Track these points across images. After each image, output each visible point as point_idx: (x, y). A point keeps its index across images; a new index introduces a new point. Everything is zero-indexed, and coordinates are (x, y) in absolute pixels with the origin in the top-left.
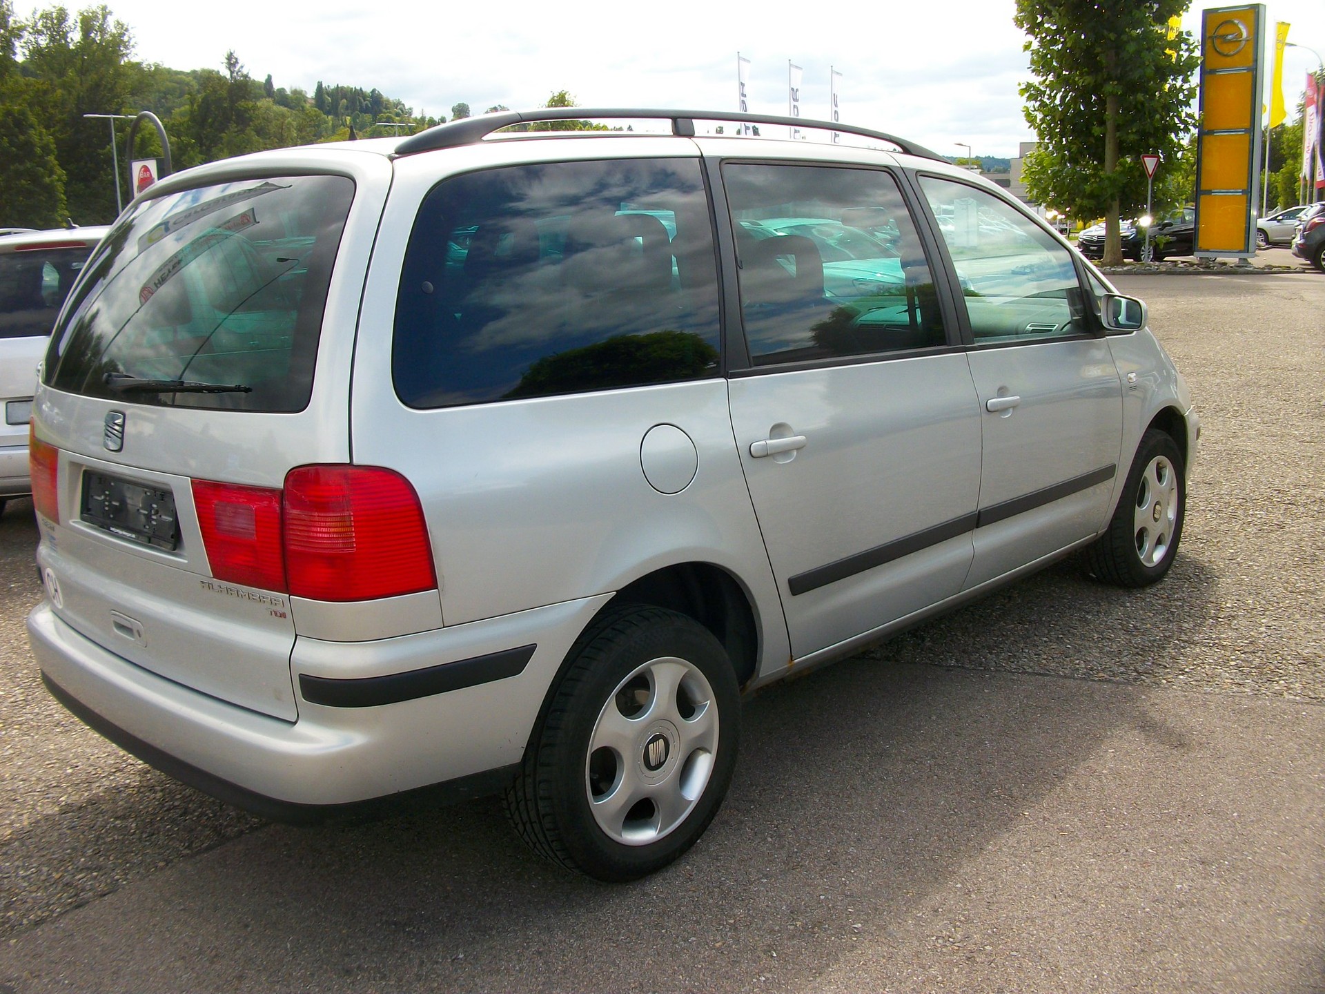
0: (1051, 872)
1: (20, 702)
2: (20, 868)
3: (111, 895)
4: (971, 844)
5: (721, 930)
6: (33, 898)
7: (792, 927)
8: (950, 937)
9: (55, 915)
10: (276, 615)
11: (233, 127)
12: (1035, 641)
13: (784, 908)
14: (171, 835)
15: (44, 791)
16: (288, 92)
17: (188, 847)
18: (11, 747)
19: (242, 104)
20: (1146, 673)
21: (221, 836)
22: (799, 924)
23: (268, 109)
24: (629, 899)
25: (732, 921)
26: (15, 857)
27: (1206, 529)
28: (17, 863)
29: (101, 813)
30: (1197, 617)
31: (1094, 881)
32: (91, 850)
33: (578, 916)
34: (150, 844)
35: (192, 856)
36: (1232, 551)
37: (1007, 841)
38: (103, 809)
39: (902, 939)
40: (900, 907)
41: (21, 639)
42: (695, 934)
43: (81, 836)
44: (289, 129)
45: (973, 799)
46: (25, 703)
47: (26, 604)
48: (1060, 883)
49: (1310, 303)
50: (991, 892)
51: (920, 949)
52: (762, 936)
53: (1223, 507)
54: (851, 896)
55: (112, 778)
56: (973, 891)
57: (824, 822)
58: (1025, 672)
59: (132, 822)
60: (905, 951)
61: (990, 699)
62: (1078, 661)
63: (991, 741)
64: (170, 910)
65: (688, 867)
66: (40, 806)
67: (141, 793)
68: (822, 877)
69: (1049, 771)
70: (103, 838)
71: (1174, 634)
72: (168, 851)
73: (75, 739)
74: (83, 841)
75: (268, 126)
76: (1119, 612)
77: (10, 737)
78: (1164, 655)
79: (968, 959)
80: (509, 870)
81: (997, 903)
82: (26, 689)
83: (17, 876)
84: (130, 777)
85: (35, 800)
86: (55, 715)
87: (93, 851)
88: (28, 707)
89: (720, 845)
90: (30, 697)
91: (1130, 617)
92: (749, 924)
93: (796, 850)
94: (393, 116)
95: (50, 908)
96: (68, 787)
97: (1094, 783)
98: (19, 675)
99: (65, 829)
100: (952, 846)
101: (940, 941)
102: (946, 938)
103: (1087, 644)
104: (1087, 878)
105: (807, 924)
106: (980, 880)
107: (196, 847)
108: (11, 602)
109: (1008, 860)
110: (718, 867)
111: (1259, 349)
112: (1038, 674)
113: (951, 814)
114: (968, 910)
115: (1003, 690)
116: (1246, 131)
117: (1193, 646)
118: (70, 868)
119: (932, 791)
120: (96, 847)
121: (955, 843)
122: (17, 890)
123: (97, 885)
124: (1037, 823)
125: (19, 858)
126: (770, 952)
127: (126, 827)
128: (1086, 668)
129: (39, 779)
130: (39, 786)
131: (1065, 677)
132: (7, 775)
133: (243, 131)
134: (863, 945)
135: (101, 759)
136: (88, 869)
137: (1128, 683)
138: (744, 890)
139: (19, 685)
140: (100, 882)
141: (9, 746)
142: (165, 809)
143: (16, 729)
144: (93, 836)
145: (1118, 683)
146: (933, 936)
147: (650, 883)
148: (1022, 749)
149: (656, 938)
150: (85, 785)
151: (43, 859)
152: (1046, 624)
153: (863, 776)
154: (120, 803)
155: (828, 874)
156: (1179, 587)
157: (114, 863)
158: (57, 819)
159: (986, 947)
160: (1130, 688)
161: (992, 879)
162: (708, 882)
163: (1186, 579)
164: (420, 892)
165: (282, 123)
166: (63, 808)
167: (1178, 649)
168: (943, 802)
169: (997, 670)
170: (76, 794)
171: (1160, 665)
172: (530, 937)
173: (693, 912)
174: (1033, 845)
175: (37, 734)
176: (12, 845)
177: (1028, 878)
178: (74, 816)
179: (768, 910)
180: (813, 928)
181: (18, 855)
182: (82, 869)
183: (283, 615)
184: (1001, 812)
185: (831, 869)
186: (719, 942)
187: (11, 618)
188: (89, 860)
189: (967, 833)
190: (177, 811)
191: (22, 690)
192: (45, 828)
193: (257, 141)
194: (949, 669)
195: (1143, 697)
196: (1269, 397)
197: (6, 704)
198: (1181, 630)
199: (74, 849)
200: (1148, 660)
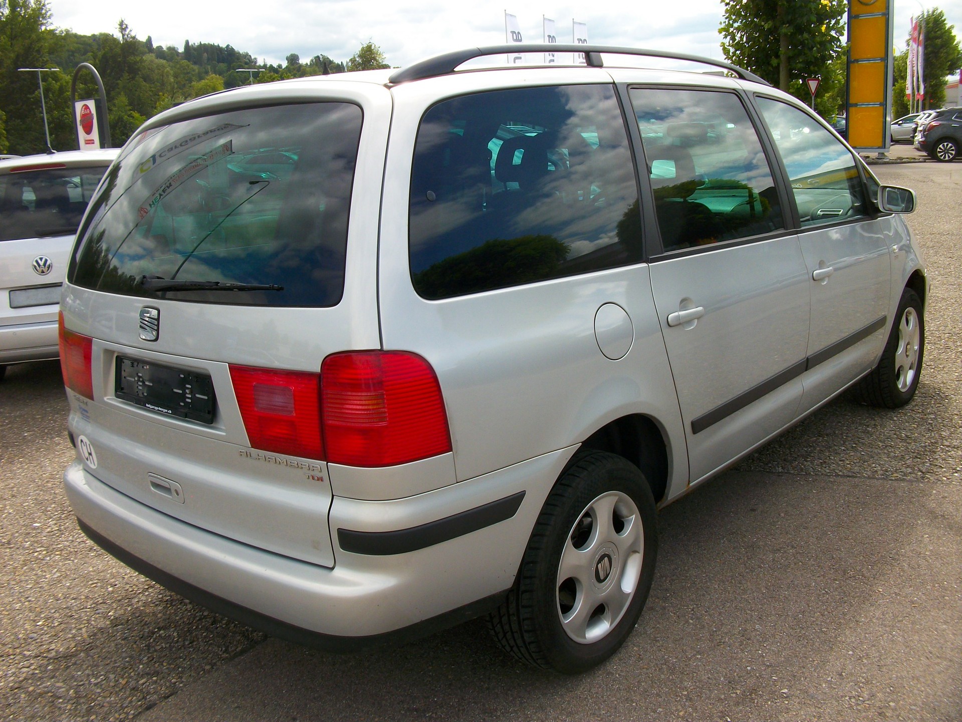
0: (916, 637)
1: (56, 532)
2: (91, 677)
3: (173, 696)
4: (847, 617)
5: (680, 700)
6: (108, 702)
7: (734, 695)
8: (859, 697)
9: (131, 717)
10: (313, 478)
11: (126, 75)
12: (836, 450)
13: (722, 679)
14: (208, 641)
15: (94, 607)
16: (165, 49)
17: (226, 651)
18: (57, 571)
19: (132, 58)
20: (929, 473)
21: (250, 641)
22: (738, 692)
23: (152, 61)
24: (598, 679)
25: (686, 693)
26: (84, 667)
27: (931, 357)
28: (87, 672)
29: (145, 624)
30: (949, 426)
31: (952, 644)
32: (146, 658)
33: (562, 695)
34: (194, 650)
35: (232, 659)
36: (956, 374)
37: (874, 614)
38: (147, 621)
39: (823, 700)
40: (812, 673)
41: (43, 479)
42: (660, 705)
43: (135, 646)
44: (167, 76)
45: (836, 580)
46: (60, 533)
47: (40, 449)
48: (927, 646)
49: (940, 184)
50: (877, 657)
51: (840, 708)
52: (714, 704)
53: (937, 340)
54: (771, 666)
55: (147, 593)
56: (863, 656)
57: (728, 605)
58: (837, 475)
59: (174, 631)
60: (829, 710)
61: (819, 498)
62: (874, 465)
63: (832, 532)
64: (226, 709)
65: (635, 648)
66: (93, 620)
67: (174, 605)
68: (742, 650)
69: (885, 554)
70: (153, 647)
71: (938, 440)
72: (210, 656)
73: (108, 561)
74: (137, 650)
75: (152, 74)
76: (890, 425)
77: (54, 562)
78: (936, 457)
79: (880, 714)
80: (493, 659)
81: (885, 665)
82: (58, 520)
83: (90, 683)
84: (161, 592)
85: (88, 616)
86: (87, 542)
87: (148, 659)
88: (63, 536)
89: (653, 628)
90: (62, 527)
91: (900, 428)
92: (699, 694)
93: (714, 629)
94: (243, 65)
95: (125, 711)
96: (112, 603)
97: (922, 562)
98: (49, 509)
99: (120, 640)
100: (833, 620)
101: (853, 700)
102: (857, 697)
103: (876, 451)
104: (946, 641)
105: (745, 692)
106: (865, 647)
107: (233, 651)
108: (28, 448)
109: (880, 629)
110: (659, 646)
111: (917, 220)
112: (848, 477)
113: (824, 594)
114: (864, 673)
115: (827, 490)
116: (882, 59)
117: (955, 450)
118: (132, 674)
119: (802, 575)
120: (150, 655)
121: (835, 617)
122: (93, 696)
123: (159, 688)
124: (892, 597)
125: (88, 667)
126: (724, 717)
127: (170, 636)
128: (881, 470)
129: (87, 597)
130: (89, 604)
131: (869, 478)
132: (60, 595)
133: (133, 78)
134: (795, 707)
135: (133, 578)
136: (148, 674)
137: (917, 480)
138: (685, 665)
139: (51, 518)
140: (161, 686)
141: (56, 570)
142: (198, 618)
143: (58, 555)
144: (144, 645)
145: (910, 481)
146: (846, 696)
147: (610, 664)
148: (858, 538)
149: (630, 711)
150: (126, 601)
151: (108, 668)
152: (840, 436)
153: (745, 565)
154: (159, 615)
155: (746, 648)
156: (928, 403)
157: (167, 668)
158: (110, 632)
159: (890, 703)
160: (922, 485)
161: (874, 646)
162: (655, 660)
163: (930, 397)
164: (427, 681)
165: (163, 72)
166: (114, 621)
167: (946, 452)
168: (814, 584)
169: (816, 474)
170: (121, 609)
171: (937, 465)
172: (529, 716)
173: (652, 687)
174: (895, 617)
175: (76, 558)
176: (79, 656)
177: (901, 644)
178: (124, 628)
179: (711, 681)
180: (751, 695)
181: (86, 664)
182: (142, 675)
183: (321, 479)
184: (861, 590)
185: (747, 644)
186: (681, 711)
187: (31, 462)
188: (146, 666)
189: (841, 608)
190: (208, 620)
191: (54, 522)
192: (102, 640)
193: (144, 86)
194: (779, 475)
195: (934, 492)
196: (938, 256)
197: (45, 534)
198: (942, 438)
199: (131, 657)
200: (926, 462)
